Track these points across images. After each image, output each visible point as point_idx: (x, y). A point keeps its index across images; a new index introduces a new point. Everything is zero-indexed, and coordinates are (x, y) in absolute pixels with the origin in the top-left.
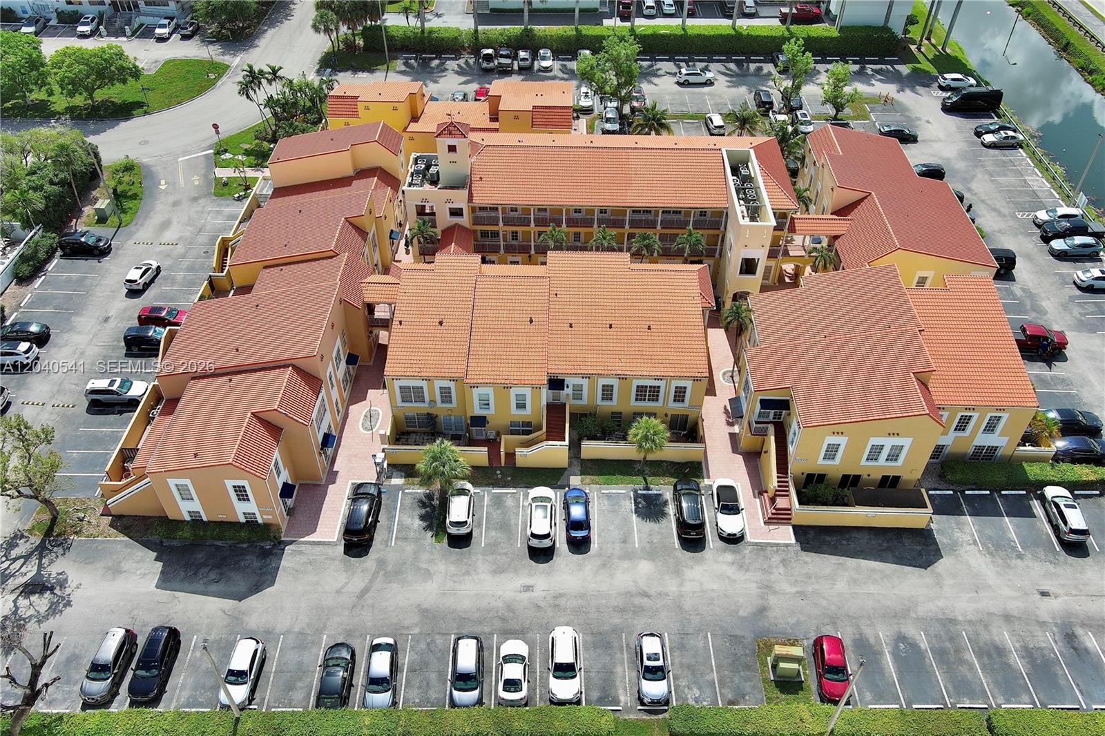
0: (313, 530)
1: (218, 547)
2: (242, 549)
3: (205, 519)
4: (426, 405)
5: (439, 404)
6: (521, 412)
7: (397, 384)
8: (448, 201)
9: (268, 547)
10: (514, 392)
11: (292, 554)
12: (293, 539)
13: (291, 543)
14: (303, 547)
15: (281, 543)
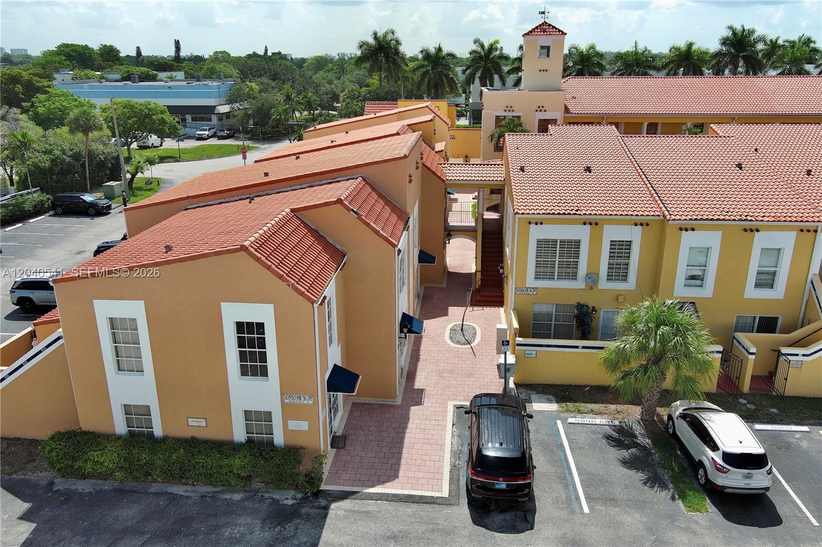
0: (392, 474)
1: (173, 497)
2: (229, 503)
5: (603, 284)
6: (765, 294)
8: (540, 109)
9: (290, 502)
10: (761, 240)
11: (345, 517)
12: (347, 489)
13: (344, 496)
14: (371, 506)
15: (318, 494)
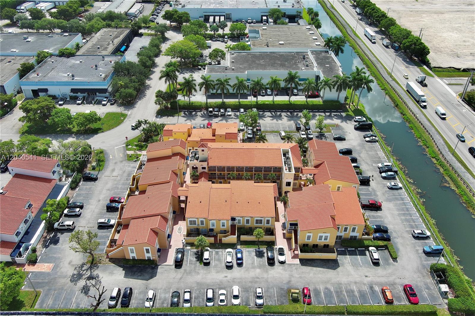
0: (166, 261)
1: (140, 267)
2: (147, 267)
3: (136, 259)
4: (196, 226)
5: (200, 225)
6: (223, 227)
7: (189, 220)
8: (202, 165)
9: (154, 266)
10: (221, 222)
11: (160, 268)
13: (160, 265)
14: (163, 266)
15: (157, 265)
